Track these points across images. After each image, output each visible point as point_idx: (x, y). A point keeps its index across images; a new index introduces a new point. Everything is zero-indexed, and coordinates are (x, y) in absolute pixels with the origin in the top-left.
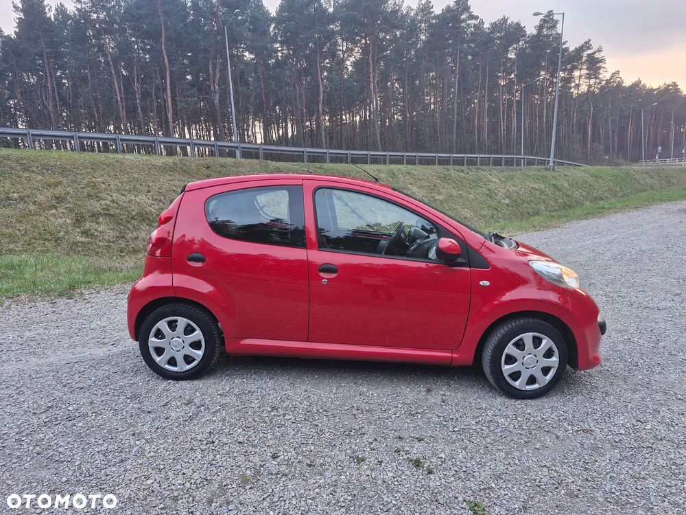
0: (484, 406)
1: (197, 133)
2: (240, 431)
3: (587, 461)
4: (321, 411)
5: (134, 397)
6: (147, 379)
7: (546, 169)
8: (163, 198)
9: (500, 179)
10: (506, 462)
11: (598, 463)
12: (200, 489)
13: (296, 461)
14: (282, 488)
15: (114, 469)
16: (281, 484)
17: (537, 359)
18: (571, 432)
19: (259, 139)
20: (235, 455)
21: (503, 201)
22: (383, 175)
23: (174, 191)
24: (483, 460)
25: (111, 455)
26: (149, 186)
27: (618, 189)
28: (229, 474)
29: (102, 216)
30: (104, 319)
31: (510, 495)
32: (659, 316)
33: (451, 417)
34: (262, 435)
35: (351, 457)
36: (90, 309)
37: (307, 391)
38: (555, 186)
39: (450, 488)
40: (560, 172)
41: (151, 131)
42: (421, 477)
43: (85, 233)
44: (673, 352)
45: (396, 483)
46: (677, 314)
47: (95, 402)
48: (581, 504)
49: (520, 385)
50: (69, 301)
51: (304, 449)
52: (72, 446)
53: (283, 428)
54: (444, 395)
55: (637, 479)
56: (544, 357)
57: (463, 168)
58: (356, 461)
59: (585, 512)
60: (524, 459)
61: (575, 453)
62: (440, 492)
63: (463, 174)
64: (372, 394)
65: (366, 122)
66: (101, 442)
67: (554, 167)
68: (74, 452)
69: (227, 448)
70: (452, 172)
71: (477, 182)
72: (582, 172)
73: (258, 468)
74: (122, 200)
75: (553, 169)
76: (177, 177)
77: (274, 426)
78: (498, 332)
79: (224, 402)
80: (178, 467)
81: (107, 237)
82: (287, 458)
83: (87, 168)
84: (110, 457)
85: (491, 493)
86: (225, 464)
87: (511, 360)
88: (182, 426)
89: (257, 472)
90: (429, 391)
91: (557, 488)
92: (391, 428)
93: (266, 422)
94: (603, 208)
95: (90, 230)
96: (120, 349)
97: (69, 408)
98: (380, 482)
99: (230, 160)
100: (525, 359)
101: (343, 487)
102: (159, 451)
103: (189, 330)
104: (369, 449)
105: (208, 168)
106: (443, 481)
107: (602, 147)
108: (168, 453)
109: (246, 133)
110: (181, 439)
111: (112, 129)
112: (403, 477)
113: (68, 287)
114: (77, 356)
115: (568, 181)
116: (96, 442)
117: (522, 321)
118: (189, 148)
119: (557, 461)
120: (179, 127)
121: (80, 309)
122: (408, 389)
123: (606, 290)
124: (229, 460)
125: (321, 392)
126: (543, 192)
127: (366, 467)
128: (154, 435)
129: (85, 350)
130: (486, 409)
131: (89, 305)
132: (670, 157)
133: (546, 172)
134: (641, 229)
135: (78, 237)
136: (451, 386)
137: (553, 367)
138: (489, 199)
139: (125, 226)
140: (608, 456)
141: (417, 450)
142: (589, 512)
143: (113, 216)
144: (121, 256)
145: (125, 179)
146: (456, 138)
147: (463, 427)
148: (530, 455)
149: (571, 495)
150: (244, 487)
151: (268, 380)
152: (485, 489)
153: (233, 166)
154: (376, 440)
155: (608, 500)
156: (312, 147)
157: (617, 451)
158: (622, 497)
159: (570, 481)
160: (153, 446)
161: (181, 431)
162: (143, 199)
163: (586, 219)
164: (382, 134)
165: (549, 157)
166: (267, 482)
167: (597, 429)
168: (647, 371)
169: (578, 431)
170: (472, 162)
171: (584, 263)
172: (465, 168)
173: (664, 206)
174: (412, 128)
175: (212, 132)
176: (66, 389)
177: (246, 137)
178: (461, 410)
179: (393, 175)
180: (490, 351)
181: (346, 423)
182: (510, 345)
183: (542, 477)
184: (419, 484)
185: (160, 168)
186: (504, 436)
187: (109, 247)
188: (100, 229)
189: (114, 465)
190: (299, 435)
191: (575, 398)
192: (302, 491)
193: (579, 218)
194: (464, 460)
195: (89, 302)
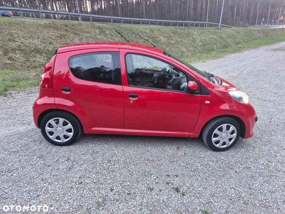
0: (203, 156)
1: (59, 6)
2: (94, 175)
3: (250, 184)
4: (131, 162)
5: (40, 157)
6: (47, 146)
7: (217, 29)
8: (46, 41)
9: (198, 33)
10: (216, 187)
11: (254, 185)
12: (78, 212)
13: (122, 192)
14: (117, 208)
15: (34, 201)
16: (116, 206)
17: (227, 135)
18: (241, 168)
19: (89, 10)
20: (93, 190)
21: (199, 44)
22: (147, 31)
23: (51, 38)
24: (206, 186)
25: (32, 193)
26: (38, 35)
27: (246, 38)
28: (91, 201)
29: (17, 50)
30: (23, 109)
31: (220, 205)
32: (270, 104)
33: (189, 163)
34: (104, 177)
35: (147, 188)
36: (15, 103)
37: (123, 150)
38: (221, 37)
39: (193, 203)
40: (223, 30)
41: (37, 4)
42: (180, 198)
43: (10, 59)
44: (278, 124)
45: (169, 202)
46: (278, 104)
47: (22, 160)
48: (250, 208)
49: (219, 146)
50: (5, 98)
51: (125, 184)
52: (11, 188)
53: (114, 173)
54: (185, 150)
55: (272, 192)
56: (230, 134)
57: (182, 28)
58: (149, 190)
59: (252, 212)
60: (223, 184)
61: (244, 180)
62: (189, 206)
63: (182, 31)
64: (153, 151)
65: (139, 3)
66: (26, 185)
67: (221, 27)
68: (13, 192)
69: (89, 186)
70: (178, 30)
71: (188, 35)
72: (231, 30)
73: (104, 197)
74: (27, 42)
75: (220, 29)
76: (52, 31)
77: (110, 172)
78: (211, 124)
79: (85, 158)
80: (66, 199)
81: (21, 61)
82: (117, 190)
83: (6, 25)
84: (31, 194)
85: (211, 205)
86: (88, 196)
87: (216, 136)
88: (66, 174)
89: (104, 200)
90: (178, 148)
91: (239, 200)
92: (163, 170)
93: (106, 170)
94: (241, 48)
95: (12, 57)
96: (32, 127)
97: (9, 165)
98: (161, 202)
99: (76, 22)
100: (222, 135)
101: (145, 206)
102: (55, 189)
103: (65, 124)
104: (155, 183)
105: (66, 26)
106: (190, 199)
107: (240, 18)
108: (60, 190)
109: (83, 7)
110: (66, 181)
111: (18, 2)
112: (172, 199)
113: (3, 90)
114: (11, 132)
115: (226, 34)
116: (24, 185)
117: (222, 119)
118: (56, 15)
119: (237, 184)
120: (50, 3)
121: (11, 103)
122: (169, 148)
123: (247, 91)
124: (90, 193)
125: (130, 151)
126: (215, 40)
127: (154, 193)
128: (53, 180)
129: (15, 127)
130: (204, 158)
131: (15, 100)
132: (267, 23)
133: (217, 30)
134: (257, 59)
135: (6, 61)
136: (187, 145)
137: (233, 138)
138: (193, 42)
139: (29, 55)
140: (258, 181)
141: (177, 182)
142: (254, 212)
143: (22, 50)
144: (29, 70)
145: (26, 32)
146: (179, 12)
147: (195, 168)
148: (226, 182)
149: (245, 203)
150: (99, 209)
151: (105, 145)
152: (208, 203)
153: (78, 25)
154: (157, 177)
155: (261, 205)
156: (114, 16)
157: (261, 178)
158: (266, 203)
159: (244, 195)
160: (53, 187)
161: (66, 177)
162: (36, 42)
163: (234, 53)
164: (146, 9)
165: (219, 23)
166: (110, 205)
167: (252, 167)
168: (269, 134)
169: (244, 168)
170: (186, 25)
171: (236, 76)
172: (183, 27)
173: (265, 47)
174: (159, 7)
175: (66, 6)
176: (6, 153)
177: (83, 8)
178: (193, 159)
179: (152, 31)
180: (207, 132)
181: (143, 168)
182: (216, 130)
183: (232, 194)
184: (179, 202)
185: (43, 26)
186: (213, 172)
187: (22, 65)
188: (17, 57)
189: (34, 199)
190: (122, 176)
191: (241, 150)
192: (127, 210)
193: (231, 53)
194: (198, 187)
195: (15, 98)
